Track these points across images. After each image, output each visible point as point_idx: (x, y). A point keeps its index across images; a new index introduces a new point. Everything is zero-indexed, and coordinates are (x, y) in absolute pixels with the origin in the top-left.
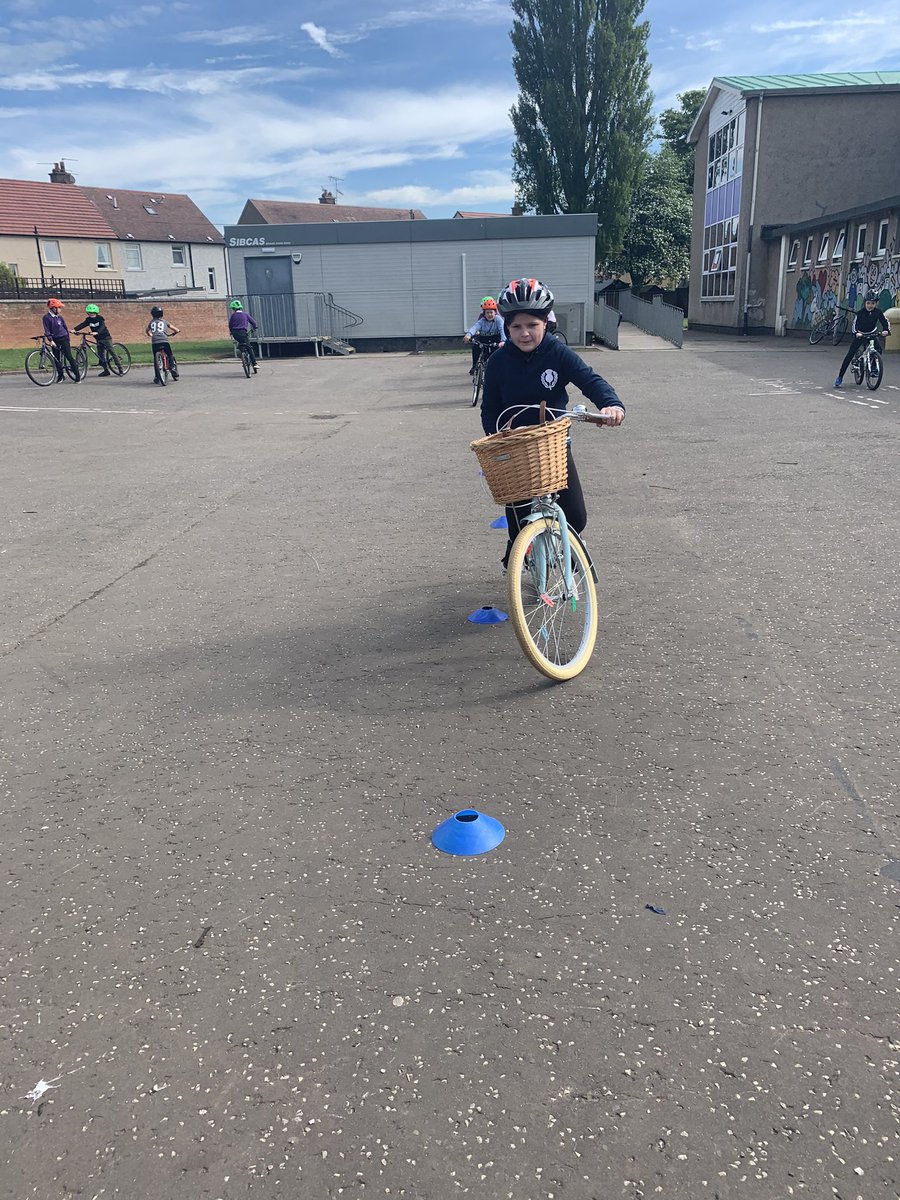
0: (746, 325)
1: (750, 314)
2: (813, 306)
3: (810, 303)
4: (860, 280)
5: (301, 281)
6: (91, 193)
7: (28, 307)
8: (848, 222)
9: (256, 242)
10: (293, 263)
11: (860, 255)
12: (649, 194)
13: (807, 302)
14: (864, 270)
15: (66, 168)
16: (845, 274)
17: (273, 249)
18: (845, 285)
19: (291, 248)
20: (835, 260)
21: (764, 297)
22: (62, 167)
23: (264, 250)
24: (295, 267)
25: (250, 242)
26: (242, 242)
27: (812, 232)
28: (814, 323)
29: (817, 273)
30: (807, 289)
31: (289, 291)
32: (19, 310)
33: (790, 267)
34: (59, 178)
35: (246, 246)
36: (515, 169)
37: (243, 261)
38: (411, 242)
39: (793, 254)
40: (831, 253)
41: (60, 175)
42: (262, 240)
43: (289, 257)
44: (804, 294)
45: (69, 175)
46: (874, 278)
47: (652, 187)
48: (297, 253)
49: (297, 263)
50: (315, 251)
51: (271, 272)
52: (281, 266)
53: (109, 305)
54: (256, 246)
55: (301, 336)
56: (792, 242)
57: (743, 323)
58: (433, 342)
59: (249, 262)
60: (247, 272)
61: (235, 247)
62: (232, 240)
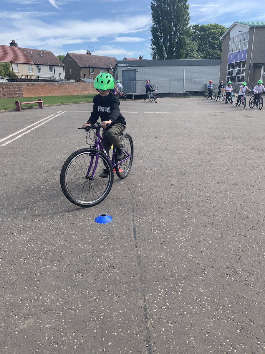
5: (138, 77)
6: (24, 50)
7: (31, 84)
9: (126, 65)
12: (189, 54)
15: (15, 42)
17: (130, 68)
19: (136, 67)
22: (14, 41)
23: (128, 68)
24: (136, 73)
25: (124, 65)
26: (122, 65)
31: (134, 79)
32: (29, 85)
33: (264, 75)
34: (13, 45)
35: (123, 67)
36: (151, 46)
38: (170, 66)
41: (13, 44)
42: (128, 65)
43: (135, 70)
45: (16, 44)
47: (190, 52)
48: (137, 69)
49: (137, 72)
50: (143, 68)
51: (130, 74)
52: (133, 72)
53: (51, 84)
54: (126, 67)
58: (174, 95)
59: (123, 71)
60: (122, 74)
61: (120, 67)
62: (119, 65)
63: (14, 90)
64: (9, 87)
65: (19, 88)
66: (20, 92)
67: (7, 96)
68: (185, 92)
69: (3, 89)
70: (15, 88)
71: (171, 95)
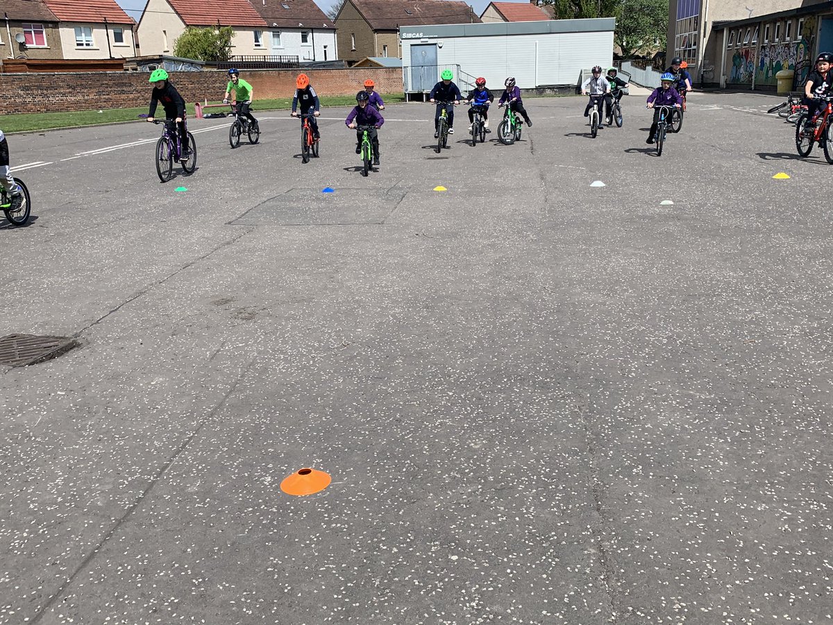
0: (702, 82)
1: (705, 75)
2: (742, 70)
3: (740, 68)
4: (766, 56)
5: (442, 58)
7: (248, 73)
8: (760, 23)
9: (417, 36)
11: (766, 41)
13: (737, 67)
14: (768, 50)
16: (758, 52)
17: (427, 40)
18: (758, 58)
19: (437, 39)
20: (754, 44)
21: (714, 64)
23: (422, 40)
24: (439, 49)
25: (414, 35)
26: (410, 36)
27: (741, 27)
28: (742, 79)
29: (744, 51)
30: (738, 60)
31: (435, 64)
33: (729, 47)
35: (412, 38)
37: (409, 46)
39: (730, 40)
40: (750, 39)
42: (421, 34)
43: (435, 44)
44: (737, 63)
46: (773, 54)
48: (440, 42)
49: (440, 47)
50: (451, 40)
51: (425, 52)
52: (431, 49)
53: (290, 72)
54: (419, 39)
56: (730, 32)
57: (700, 80)
59: (413, 47)
60: (411, 52)
61: (406, 38)
62: (404, 34)
64: (203, 80)
68: (538, 86)
70: (215, 82)
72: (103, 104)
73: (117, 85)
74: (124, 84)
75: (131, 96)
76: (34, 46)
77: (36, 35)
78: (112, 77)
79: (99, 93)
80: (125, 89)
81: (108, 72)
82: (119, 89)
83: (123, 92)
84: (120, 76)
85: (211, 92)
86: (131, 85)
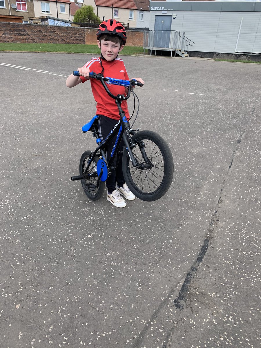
5: (174, 26)
9: (160, 9)
10: (173, 18)
17: (166, 12)
19: (173, 12)
23: (163, 12)
24: (173, 20)
25: (158, 9)
26: (155, 8)
31: (169, 29)
35: (157, 10)
37: (155, 16)
38: (221, 11)
42: (163, 8)
43: (171, 16)
48: (174, 14)
49: (174, 18)
51: (164, 22)
52: (168, 19)
55: (171, 49)
58: (221, 55)
59: (157, 17)
60: (155, 21)
61: (153, 10)
62: (152, 7)
63: (75, 35)
64: (69, 31)
65: (81, 34)
66: (82, 38)
67: (66, 41)
68: (237, 52)
69: (62, 33)
70: (76, 33)
71: (216, 55)
72: (7, 40)
73: (16, 30)
74: (20, 30)
75: (25, 37)
76: (21, 10)
77: (23, 6)
78: (13, 26)
79: (5, 34)
80: (21, 33)
81: (11, 23)
82: (17, 32)
83: (20, 35)
84: (18, 26)
85: (73, 39)
86: (24, 31)
